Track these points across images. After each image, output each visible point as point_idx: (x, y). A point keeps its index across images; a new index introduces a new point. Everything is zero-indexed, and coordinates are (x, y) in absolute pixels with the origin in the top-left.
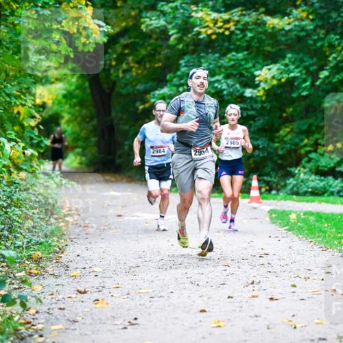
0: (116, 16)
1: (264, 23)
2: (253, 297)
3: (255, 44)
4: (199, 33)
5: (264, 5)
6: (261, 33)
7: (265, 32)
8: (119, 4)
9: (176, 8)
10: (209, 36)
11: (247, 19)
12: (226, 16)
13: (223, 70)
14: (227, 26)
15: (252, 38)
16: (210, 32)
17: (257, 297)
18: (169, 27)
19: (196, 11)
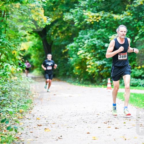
0: (53, 14)
1: (113, 17)
2: (109, 127)
3: (109, 25)
4: (86, 21)
5: (113, 10)
6: (111, 21)
7: (113, 21)
8: (54, 9)
9: (77, 11)
10: (91, 22)
11: (106, 15)
12: (97, 14)
13: (96, 36)
14: (98, 18)
15: (108, 23)
16: (91, 21)
17: (110, 127)
18: (75, 19)
19: (85, 12)
